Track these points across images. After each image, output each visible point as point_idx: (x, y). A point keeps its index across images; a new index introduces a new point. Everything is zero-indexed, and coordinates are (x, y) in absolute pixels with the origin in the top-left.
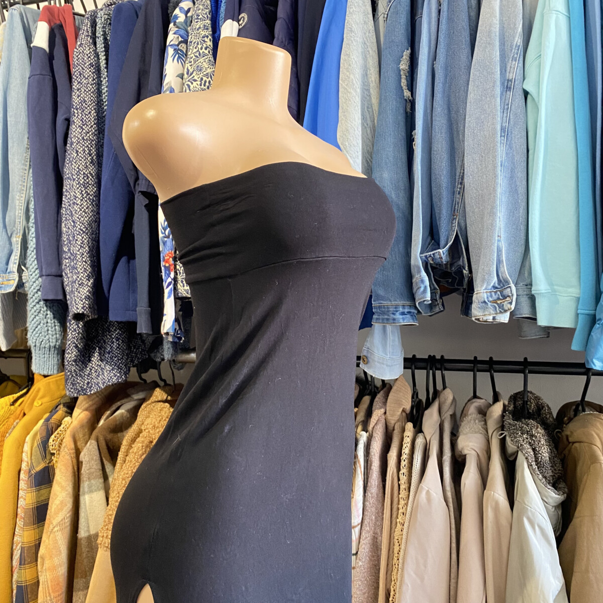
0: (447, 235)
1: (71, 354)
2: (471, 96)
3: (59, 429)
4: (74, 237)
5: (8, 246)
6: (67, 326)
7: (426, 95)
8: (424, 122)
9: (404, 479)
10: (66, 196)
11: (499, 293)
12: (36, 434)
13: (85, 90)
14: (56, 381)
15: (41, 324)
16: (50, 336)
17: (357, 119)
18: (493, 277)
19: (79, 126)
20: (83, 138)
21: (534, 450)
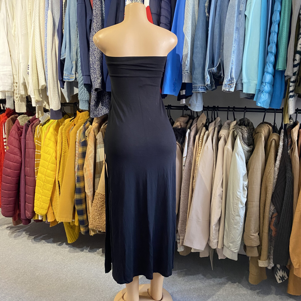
0: (217, 64)
1: (93, 103)
2: (227, 17)
3: (88, 129)
4: (95, 62)
5: (71, 65)
6: (91, 93)
7: (213, 16)
8: (212, 25)
9: (200, 143)
10: (92, 48)
11: (230, 82)
12: (81, 130)
13: (97, 10)
14: (85, 114)
15: (83, 92)
16: (86, 97)
17: (190, 24)
18: (229, 77)
19: (96, 23)
20: (97, 27)
21: (242, 134)
